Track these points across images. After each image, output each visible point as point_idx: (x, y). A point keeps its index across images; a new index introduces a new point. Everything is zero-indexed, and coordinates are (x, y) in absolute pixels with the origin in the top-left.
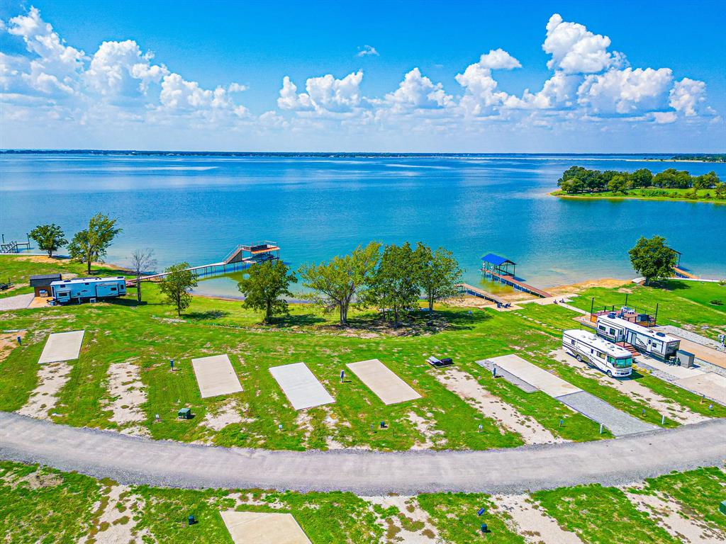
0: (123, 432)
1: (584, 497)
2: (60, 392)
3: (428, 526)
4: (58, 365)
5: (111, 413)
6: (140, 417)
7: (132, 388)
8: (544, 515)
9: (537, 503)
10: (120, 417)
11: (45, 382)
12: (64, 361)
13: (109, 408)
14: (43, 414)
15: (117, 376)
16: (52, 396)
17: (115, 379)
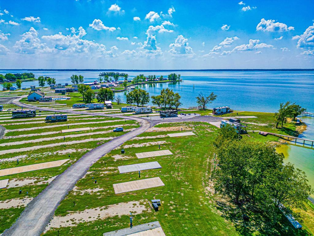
1: (8, 221)
3: (33, 184)
8: (13, 207)
9: (19, 207)
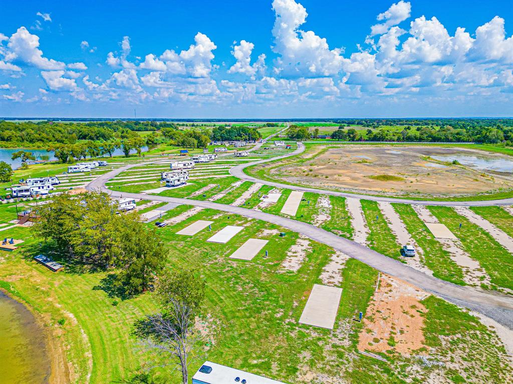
0: (308, 237)
2: (329, 262)
4: (329, 283)
5: (309, 245)
6: (299, 240)
7: (294, 253)
10: (306, 243)
11: (337, 271)
12: (324, 285)
13: (309, 247)
14: (338, 253)
15: (297, 262)
16: (334, 261)
17: (299, 261)
